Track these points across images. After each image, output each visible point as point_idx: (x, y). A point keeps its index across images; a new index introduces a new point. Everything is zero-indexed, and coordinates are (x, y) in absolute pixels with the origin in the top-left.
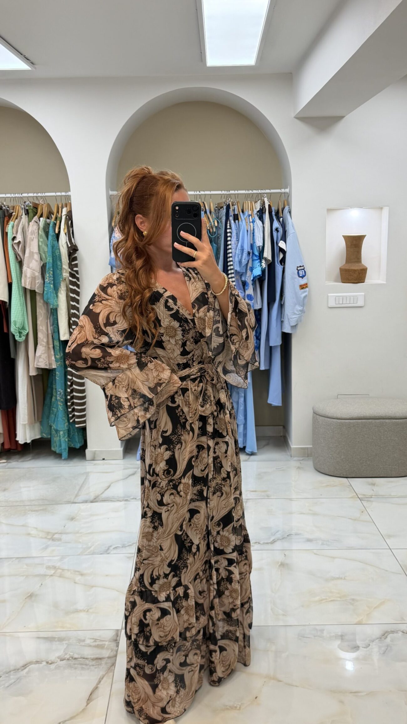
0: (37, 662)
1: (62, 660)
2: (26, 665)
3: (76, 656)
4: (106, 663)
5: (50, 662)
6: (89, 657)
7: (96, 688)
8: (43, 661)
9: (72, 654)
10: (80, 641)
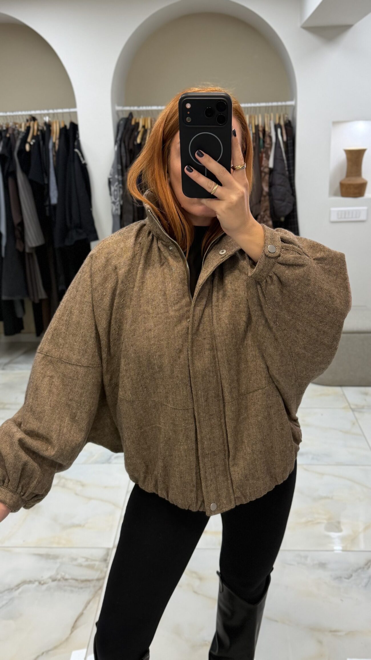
0: (30, 582)
1: (54, 580)
2: (20, 584)
3: (67, 576)
4: (94, 586)
5: (42, 582)
6: (79, 578)
7: (82, 614)
8: (35, 581)
9: (63, 574)
10: (74, 559)
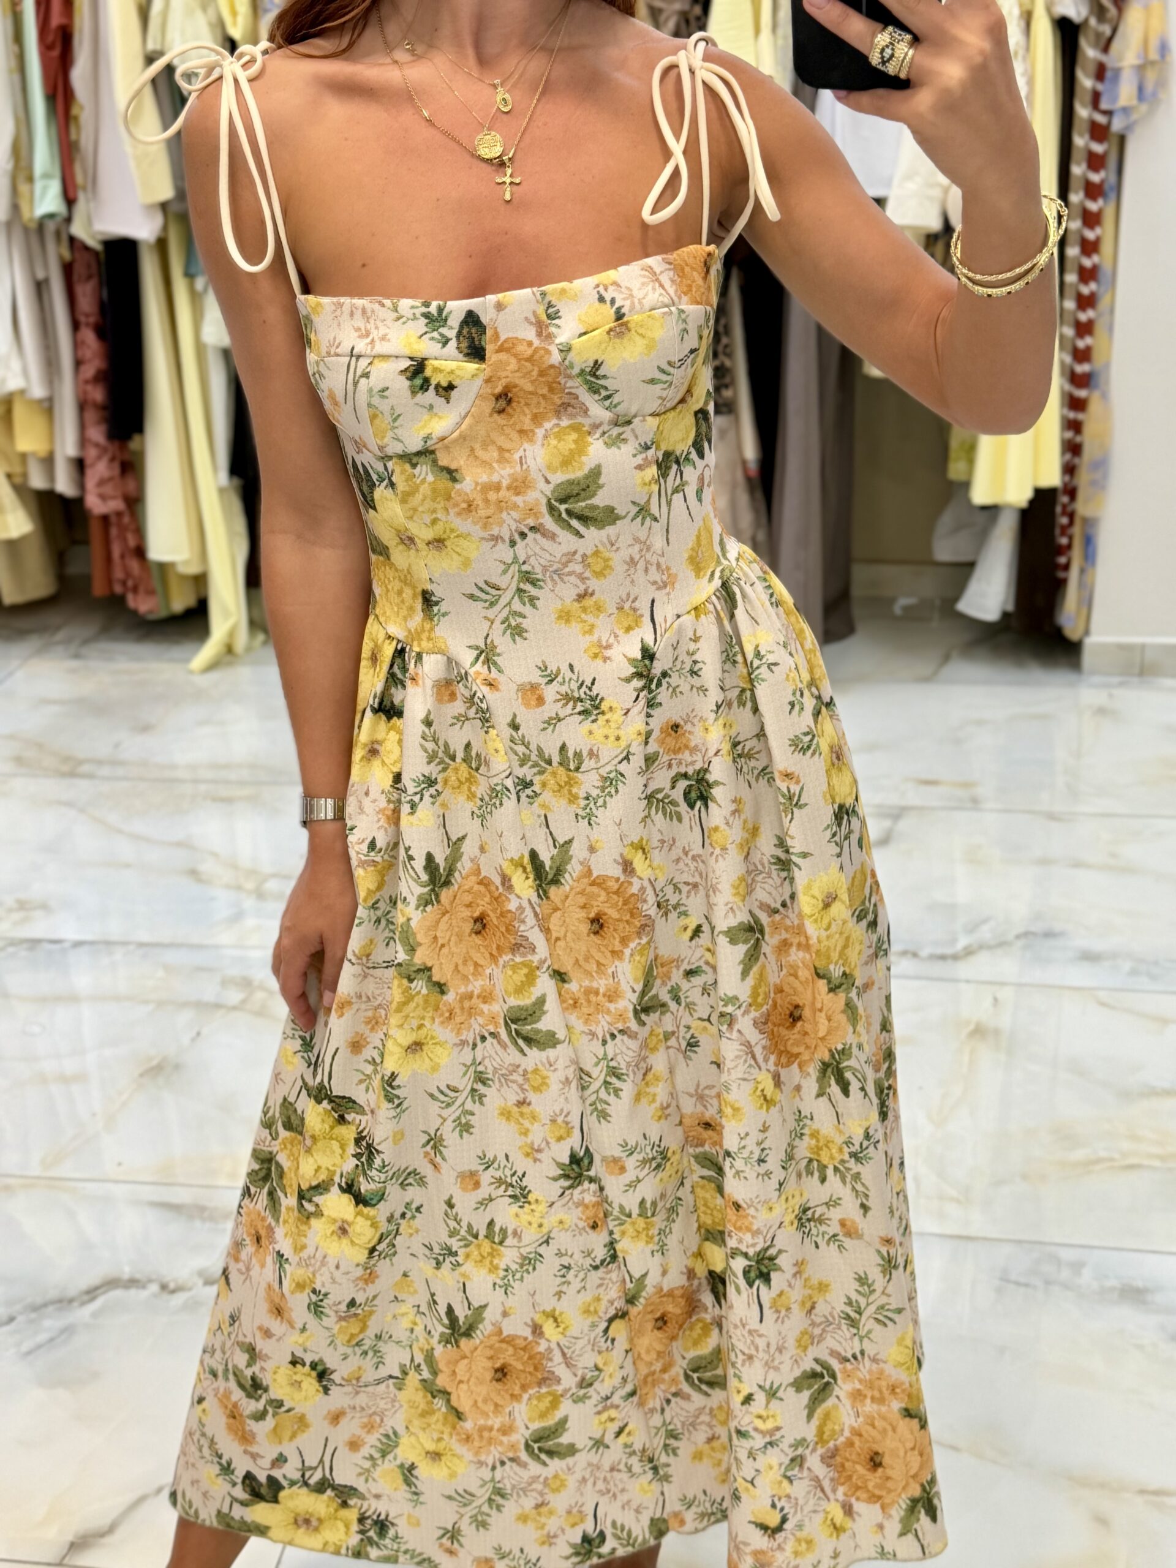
0: (133, 1283)
2: (96, 1288)
5: (172, 1286)
8: (150, 1281)
